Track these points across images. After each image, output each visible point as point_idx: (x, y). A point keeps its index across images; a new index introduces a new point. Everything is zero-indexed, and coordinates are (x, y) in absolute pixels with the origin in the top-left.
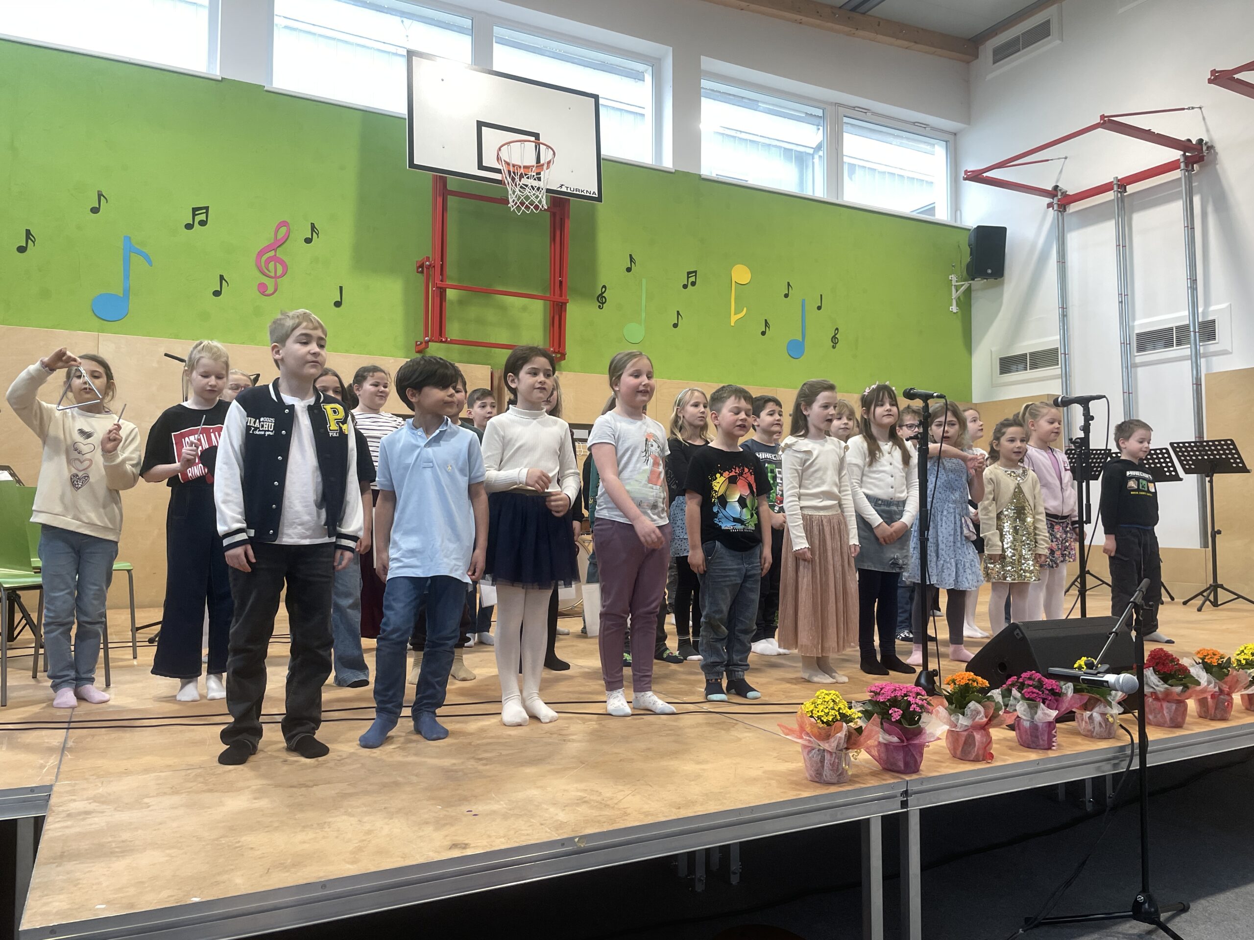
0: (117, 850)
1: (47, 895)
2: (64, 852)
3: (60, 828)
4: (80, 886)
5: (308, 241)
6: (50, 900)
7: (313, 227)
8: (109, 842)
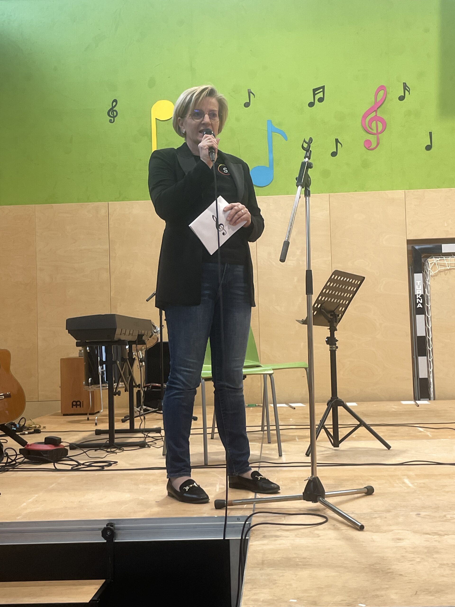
0: (300, 563)
1: (256, 588)
2: (264, 561)
3: (260, 545)
4: (278, 585)
5: (401, 98)
6: (258, 591)
7: (405, 85)
8: (294, 558)
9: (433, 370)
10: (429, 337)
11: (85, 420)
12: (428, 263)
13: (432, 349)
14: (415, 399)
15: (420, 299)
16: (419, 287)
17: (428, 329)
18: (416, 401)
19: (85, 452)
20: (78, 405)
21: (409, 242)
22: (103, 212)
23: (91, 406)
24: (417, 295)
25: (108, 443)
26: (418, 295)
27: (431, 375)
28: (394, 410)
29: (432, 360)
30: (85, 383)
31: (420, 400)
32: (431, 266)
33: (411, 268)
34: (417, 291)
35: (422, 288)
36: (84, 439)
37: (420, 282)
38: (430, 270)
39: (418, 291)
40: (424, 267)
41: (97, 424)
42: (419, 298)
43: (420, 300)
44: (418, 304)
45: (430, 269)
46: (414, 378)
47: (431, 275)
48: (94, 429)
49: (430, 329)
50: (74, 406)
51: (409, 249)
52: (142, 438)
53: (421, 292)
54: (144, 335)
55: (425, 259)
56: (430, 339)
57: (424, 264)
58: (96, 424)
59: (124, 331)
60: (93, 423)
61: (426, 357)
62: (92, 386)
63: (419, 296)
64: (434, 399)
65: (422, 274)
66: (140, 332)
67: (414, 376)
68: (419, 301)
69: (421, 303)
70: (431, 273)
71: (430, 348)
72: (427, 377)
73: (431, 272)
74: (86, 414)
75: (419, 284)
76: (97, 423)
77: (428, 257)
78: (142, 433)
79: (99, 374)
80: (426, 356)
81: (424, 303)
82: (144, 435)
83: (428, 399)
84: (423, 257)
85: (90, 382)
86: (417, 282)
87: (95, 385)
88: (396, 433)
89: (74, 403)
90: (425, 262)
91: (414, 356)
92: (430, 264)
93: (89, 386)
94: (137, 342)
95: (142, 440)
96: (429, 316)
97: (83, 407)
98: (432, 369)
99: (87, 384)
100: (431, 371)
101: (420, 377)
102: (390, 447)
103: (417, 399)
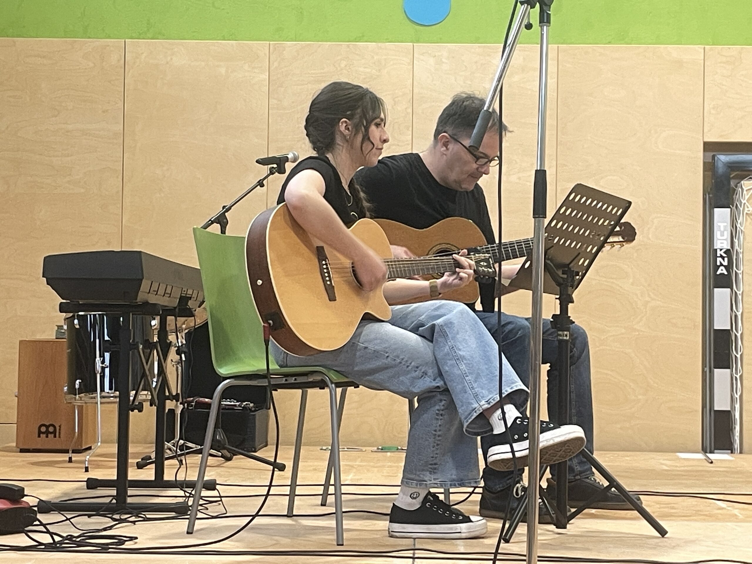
9: (741, 396)
10: (737, 332)
11: (64, 461)
12: (742, 189)
13: (741, 355)
14: (704, 450)
15: (723, 258)
16: (722, 235)
17: (736, 316)
18: (707, 454)
19: (69, 519)
20: (51, 433)
21: (708, 147)
22: (115, 58)
23: (76, 434)
24: (718, 251)
25: (114, 504)
26: (721, 250)
27: (737, 406)
28: (665, 468)
29: (741, 376)
30: (68, 389)
31: (713, 453)
32: (747, 194)
33: (709, 197)
34: (719, 242)
35: (727, 235)
36: (65, 494)
37: (725, 224)
38: (745, 203)
39: (721, 243)
40: (734, 196)
41: (89, 469)
42: (721, 256)
43: (724, 260)
44: (719, 266)
45: (745, 201)
46: (705, 409)
47: (747, 213)
48: (84, 478)
49: (739, 317)
50: (41, 435)
51: (707, 161)
52: (181, 498)
53: (727, 246)
54: (190, 298)
55: (737, 181)
56: (739, 335)
57: (735, 190)
58: (87, 470)
59: (155, 287)
60: (82, 468)
61: (728, 371)
62: (82, 395)
63: (722, 252)
64: (741, 452)
65: (729, 210)
66: (184, 291)
67: (704, 407)
68: (721, 263)
69: (725, 266)
70: (746, 209)
71: (737, 353)
72: (729, 409)
73: (748, 207)
74: (66, 451)
75: (722, 229)
76: (88, 467)
77: (743, 178)
78: (181, 490)
79: (96, 372)
80: (729, 368)
81: (731, 266)
82: (183, 492)
83: (730, 451)
84: (733, 178)
85: (77, 386)
86: (719, 224)
87: (87, 394)
88: (673, 508)
89: (43, 429)
90: (736, 186)
91: (706, 367)
92: (746, 191)
93: (76, 395)
94: (177, 310)
95: (181, 500)
96: (738, 292)
97: (60, 437)
98: (739, 394)
99: (72, 391)
100: (737, 398)
101: (716, 408)
102: (666, 532)
103: (708, 451)
